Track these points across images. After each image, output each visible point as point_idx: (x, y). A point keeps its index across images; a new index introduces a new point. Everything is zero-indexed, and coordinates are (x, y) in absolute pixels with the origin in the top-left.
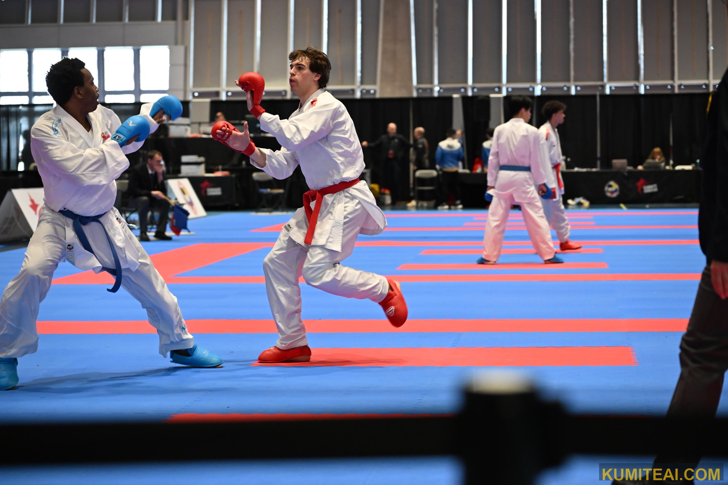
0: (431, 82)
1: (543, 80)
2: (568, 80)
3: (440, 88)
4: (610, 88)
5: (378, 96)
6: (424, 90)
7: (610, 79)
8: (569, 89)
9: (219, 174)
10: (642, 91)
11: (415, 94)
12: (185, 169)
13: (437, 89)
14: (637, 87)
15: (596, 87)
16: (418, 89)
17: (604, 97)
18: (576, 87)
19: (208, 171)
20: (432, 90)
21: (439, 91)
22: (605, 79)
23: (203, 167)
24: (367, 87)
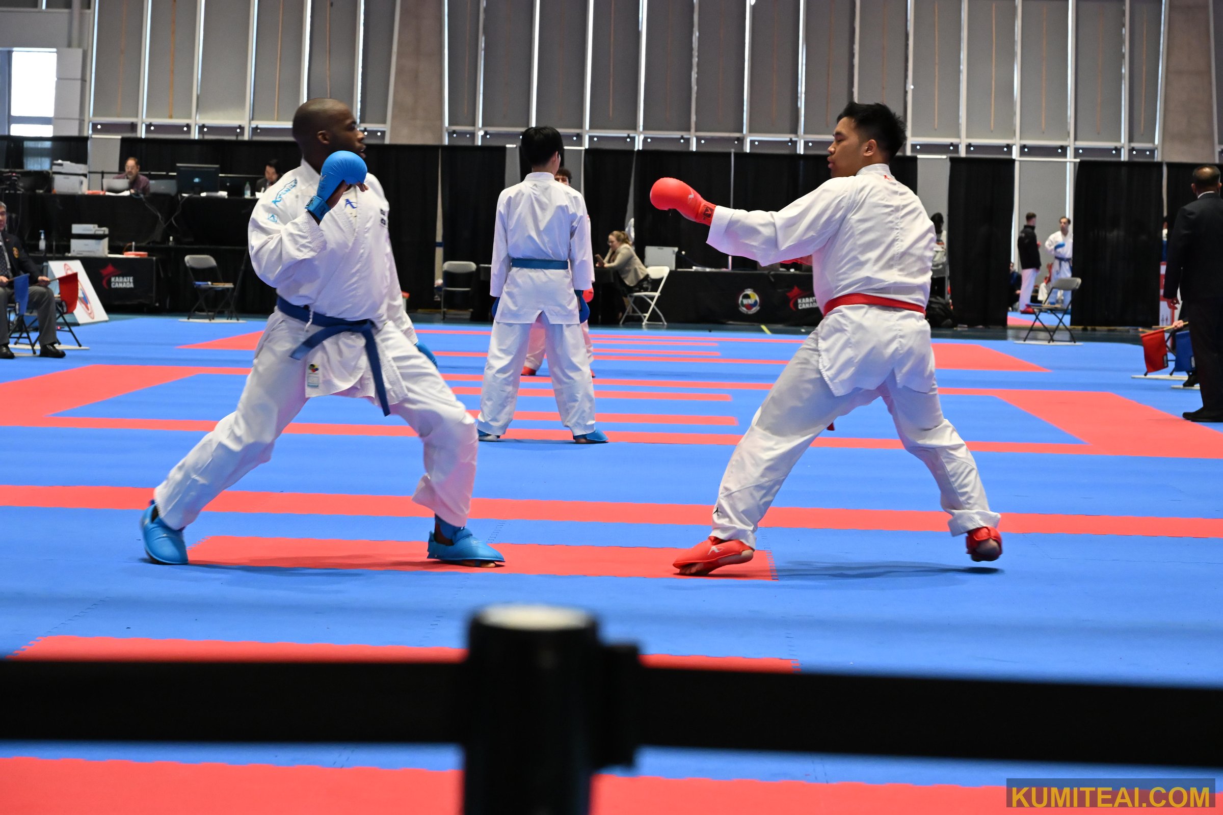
0: (473, 123)
1: (646, 128)
2: (688, 129)
3: (486, 133)
4: (752, 142)
5: (387, 141)
6: (462, 134)
7: (752, 130)
8: (688, 141)
9: (131, 255)
10: (801, 150)
11: (446, 142)
12: (77, 246)
13: (481, 133)
14: (794, 143)
16: (451, 134)
17: (741, 156)
18: (699, 139)
19: (112, 250)
20: (473, 135)
21: (483, 137)
22: (745, 132)
23: (105, 242)
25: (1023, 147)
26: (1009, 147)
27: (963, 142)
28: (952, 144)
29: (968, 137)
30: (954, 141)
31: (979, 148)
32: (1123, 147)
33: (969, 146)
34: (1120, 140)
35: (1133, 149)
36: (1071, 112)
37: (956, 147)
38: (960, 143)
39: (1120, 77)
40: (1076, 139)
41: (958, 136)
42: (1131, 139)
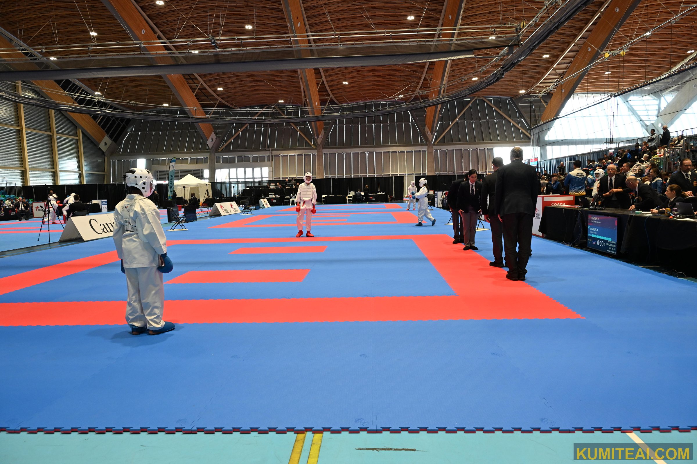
15: (365, 175)
24: (314, 176)
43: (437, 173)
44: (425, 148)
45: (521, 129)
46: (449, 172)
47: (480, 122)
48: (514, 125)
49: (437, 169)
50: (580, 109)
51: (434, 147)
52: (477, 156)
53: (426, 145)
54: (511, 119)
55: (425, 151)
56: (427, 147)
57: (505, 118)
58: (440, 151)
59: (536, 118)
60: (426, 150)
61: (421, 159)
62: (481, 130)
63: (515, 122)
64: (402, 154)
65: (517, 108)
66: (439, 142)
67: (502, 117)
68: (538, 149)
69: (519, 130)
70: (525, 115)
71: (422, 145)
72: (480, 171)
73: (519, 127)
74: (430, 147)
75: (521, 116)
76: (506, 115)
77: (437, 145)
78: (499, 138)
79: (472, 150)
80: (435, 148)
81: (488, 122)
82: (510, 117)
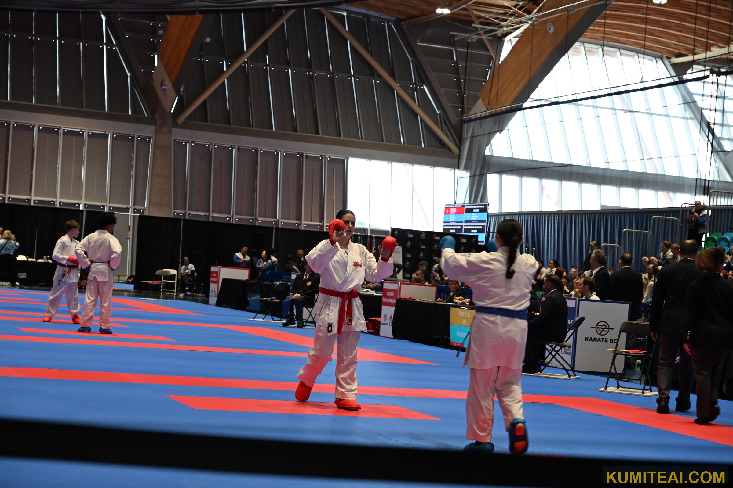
25: (85, 205)
26: (79, 204)
27: (59, 200)
28: (52, 201)
29: (60, 198)
30: (54, 200)
31: (64, 203)
32: (131, 208)
33: (60, 202)
34: (129, 204)
35: (135, 209)
36: (108, 190)
37: (54, 202)
38: (56, 201)
39: (130, 176)
40: (110, 203)
41: (56, 198)
42: (134, 205)
43: (178, 214)
44: (148, 131)
45: (421, 114)
46: (216, 215)
47: (311, 77)
48: (402, 101)
49: (180, 203)
50: (608, 91)
51: (174, 130)
52: (300, 175)
53: (151, 121)
54: (395, 80)
55: (144, 141)
56: (153, 128)
57: (380, 76)
58: (191, 147)
59: (460, 88)
60: (150, 138)
61: (134, 163)
62: (313, 101)
63: (405, 90)
64: (74, 138)
65: (413, 54)
66: (189, 118)
67: (373, 73)
68: (464, 177)
69: (416, 115)
70: (432, 75)
71: (137, 119)
72: (304, 222)
73: (415, 106)
74: (165, 130)
75: (423, 78)
76: (382, 66)
77: (184, 126)
78: (362, 132)
79: (287, 157)
80: (178, 134)
81: (332, 79)
82: (392, 75)
